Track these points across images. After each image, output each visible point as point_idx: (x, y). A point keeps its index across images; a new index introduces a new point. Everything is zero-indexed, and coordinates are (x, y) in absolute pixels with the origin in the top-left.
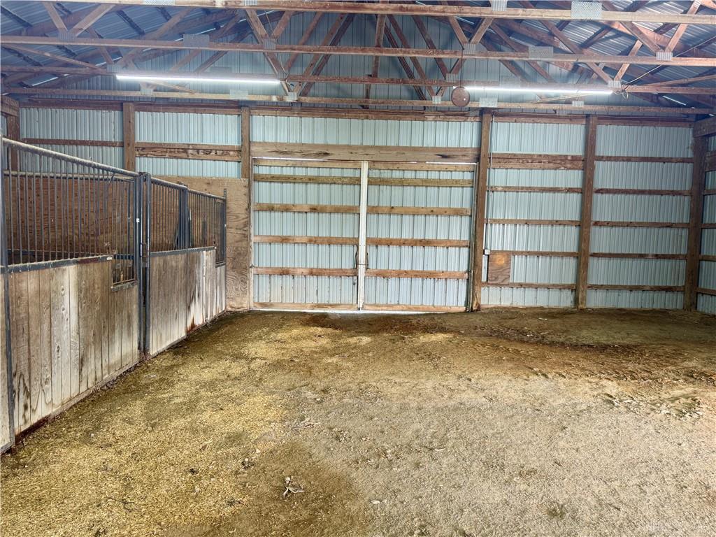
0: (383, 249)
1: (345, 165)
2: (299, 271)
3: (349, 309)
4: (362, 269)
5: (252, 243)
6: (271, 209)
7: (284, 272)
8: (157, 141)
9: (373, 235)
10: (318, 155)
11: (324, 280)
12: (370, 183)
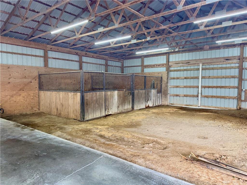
0: (207, 89)
1: (195, 65)
2: (181, 95)
3: (196, 107)
4: (200, 95)
5: (169, 88)
6: (174, 79)
7: (177, 96)
8: (148, 64)
9: (203, 85)
10: (187, 63)
11: (188, 98)
12: (202, 70)
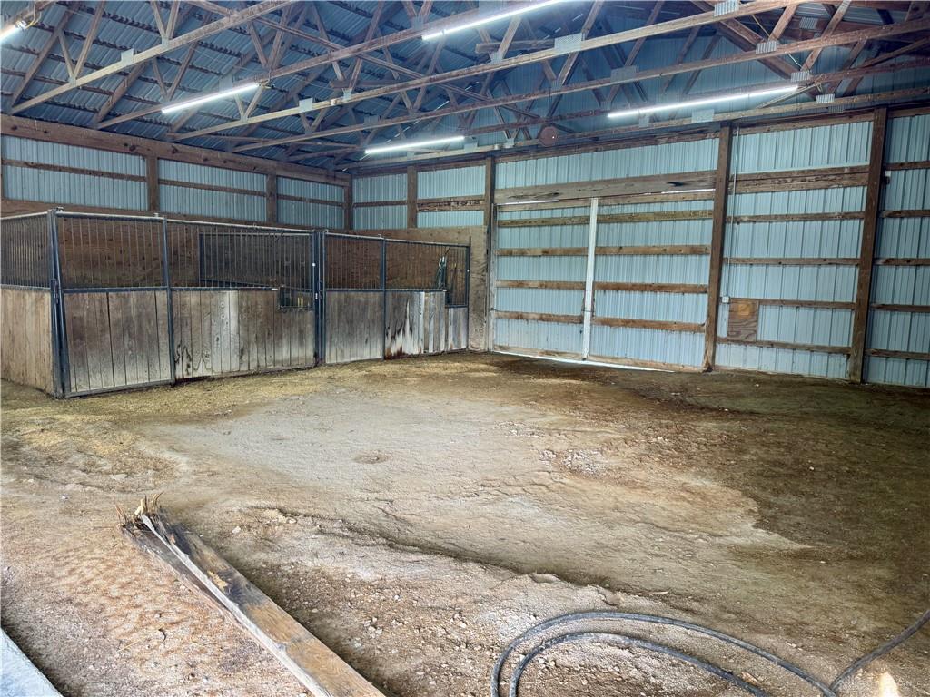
0: (610, 294)
1: (576, 204)
2: (531, 316)
3: (574, 358)
4: (587, 316)
5: (492, 288)
6: (510, 254)
7: (519, 317)
8: (436, 196)
9: (600, 280)
10: (549, 196)
11: (553, 325)
12: (599, 222)
